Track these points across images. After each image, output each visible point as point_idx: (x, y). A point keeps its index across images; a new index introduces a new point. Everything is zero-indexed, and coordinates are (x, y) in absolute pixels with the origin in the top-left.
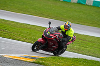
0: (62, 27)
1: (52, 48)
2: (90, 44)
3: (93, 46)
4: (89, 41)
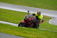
0: (36, 13)
1: (30, 26)
3: (6, 15)
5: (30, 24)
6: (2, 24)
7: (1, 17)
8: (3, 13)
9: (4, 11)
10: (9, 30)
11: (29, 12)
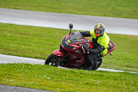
0: (92, 32)
2: (36, 39)
3: (40, 43)
4: (34, 35)
5: (76, 59)
6: (28, 65)
7: (28, 47)
8: (31, 37)
9: (36, 33)
10: (47, 80)
11: (71, 27)
